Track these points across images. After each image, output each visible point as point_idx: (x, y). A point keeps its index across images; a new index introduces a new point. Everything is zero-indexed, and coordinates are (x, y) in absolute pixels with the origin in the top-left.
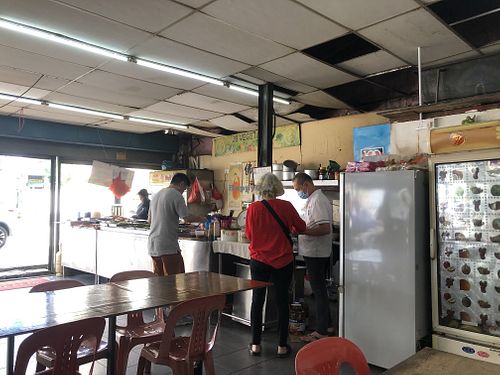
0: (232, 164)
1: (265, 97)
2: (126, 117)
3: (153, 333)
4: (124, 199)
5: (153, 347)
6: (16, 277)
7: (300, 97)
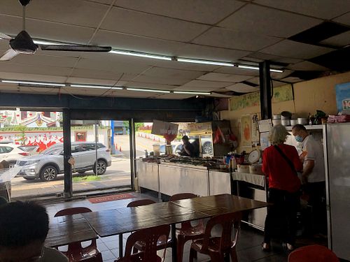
0: (243, 115)
1: (264, 70)
2: (172, 92)
3: (198, 233)
4: (173, 143)
5: (198, 242)
6: (114, 193)
7: (290, 66)
